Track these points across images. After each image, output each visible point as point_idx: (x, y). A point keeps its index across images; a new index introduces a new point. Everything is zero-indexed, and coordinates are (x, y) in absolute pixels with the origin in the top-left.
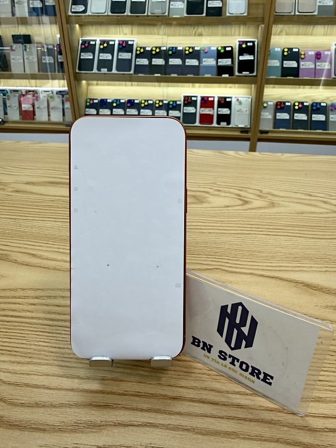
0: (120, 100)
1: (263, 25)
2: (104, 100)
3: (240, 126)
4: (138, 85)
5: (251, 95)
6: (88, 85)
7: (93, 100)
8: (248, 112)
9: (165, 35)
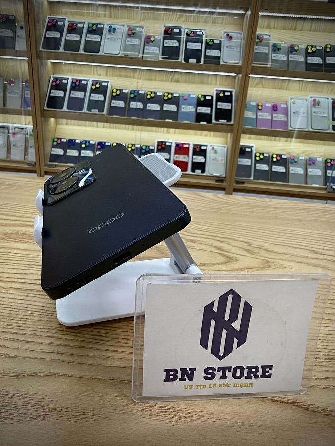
0: (89, 142)
1: (240, 75)
2: (72, 140)
3: (215, 175)
4: (110, 128)
5: (227, 144)
6: (57, 124)
7: (61, 139)
8: (223, 161)
9: (141, 79)
